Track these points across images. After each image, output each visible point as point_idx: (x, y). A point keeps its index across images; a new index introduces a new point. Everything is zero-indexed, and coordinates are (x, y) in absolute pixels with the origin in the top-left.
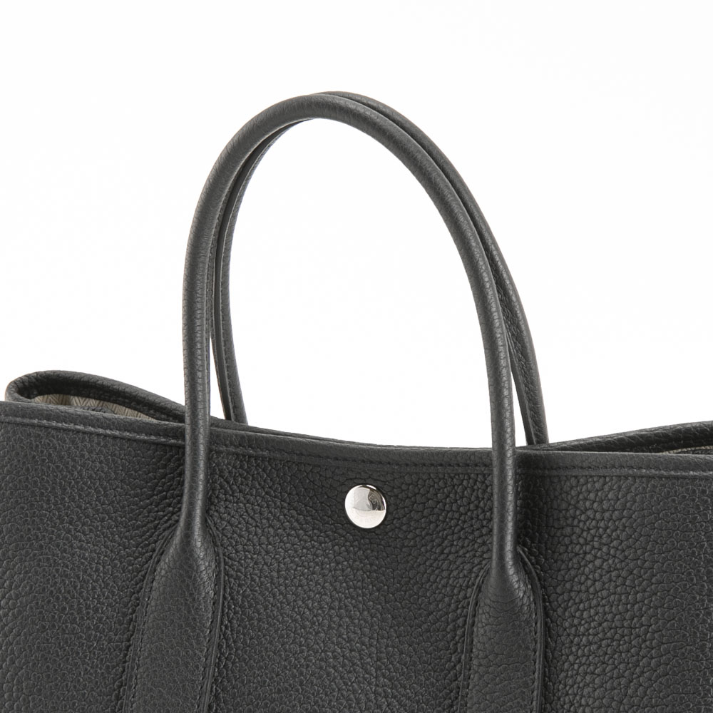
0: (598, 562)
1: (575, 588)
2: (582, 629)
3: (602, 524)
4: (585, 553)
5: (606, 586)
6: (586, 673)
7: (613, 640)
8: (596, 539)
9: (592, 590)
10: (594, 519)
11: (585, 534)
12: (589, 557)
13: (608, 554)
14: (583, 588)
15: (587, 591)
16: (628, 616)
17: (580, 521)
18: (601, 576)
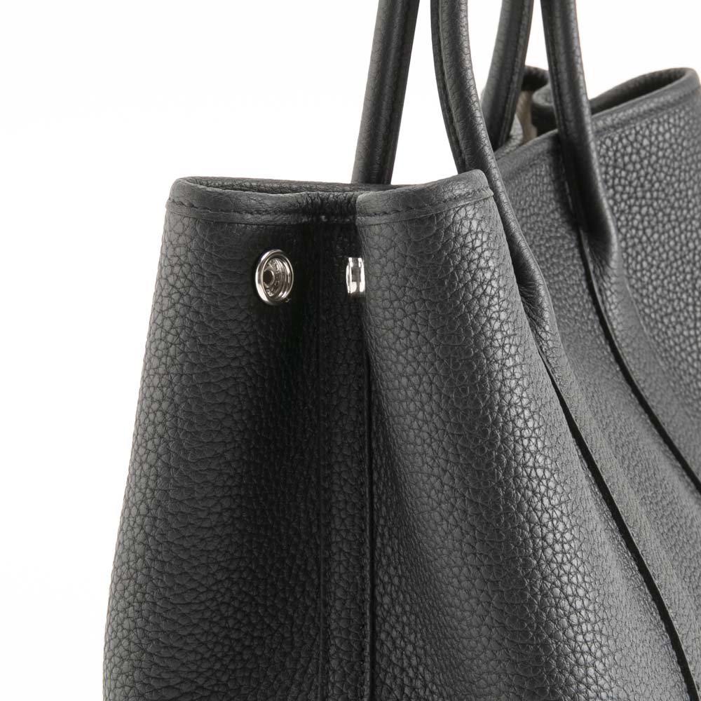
0: (644, 210)
1: (630, 244)
2: (646, 279)
3: (642, 173)
4: (630, 207)
5: (656, 229)
6: (662, 317)
7: (670, 276)
8: (639, 189)
9: (644, 238)
10: (634, 171)
11: (627, 189)
12: (635, 209)
13: (652, 198)
14: (636, 240)
15: (640, 242)
16: (678, 248)
17: (620, 178)
18: (649, 222)
